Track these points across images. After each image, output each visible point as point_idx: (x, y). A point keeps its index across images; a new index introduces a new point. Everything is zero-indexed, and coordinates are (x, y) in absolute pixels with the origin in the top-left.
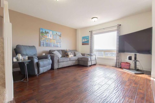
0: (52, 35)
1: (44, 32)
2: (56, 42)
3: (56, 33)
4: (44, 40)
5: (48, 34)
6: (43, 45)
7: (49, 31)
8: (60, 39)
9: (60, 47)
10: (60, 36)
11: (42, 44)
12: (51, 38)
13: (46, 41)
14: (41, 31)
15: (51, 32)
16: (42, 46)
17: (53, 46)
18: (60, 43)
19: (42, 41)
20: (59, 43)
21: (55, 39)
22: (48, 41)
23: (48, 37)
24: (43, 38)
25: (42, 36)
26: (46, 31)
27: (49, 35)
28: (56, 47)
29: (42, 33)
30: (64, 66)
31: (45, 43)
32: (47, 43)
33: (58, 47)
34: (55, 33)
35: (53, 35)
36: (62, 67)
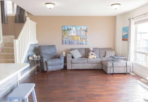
0: (75, 32)
1: (67, 29)
2: (81, 39)
3: (81, 28)
4: (66, 38)
5: (70, 31)
6: (66, 43)
7: (71, 27)
8: (86, 34)
9: (86, 44)
10: (86, 31)
11: (64, 42)
12: (75, 35)
13: (69, 38)
14: (63, 28)
15: (74, 28)
16: (64, 44)
17: (76, 44)
18: (86, 39)
19: (64, 39)
20: (84, 40)
21: (79, 35)
22: (70, 38)
23: (70, 35)
24: (65, 36)
25: (64, 33)
26: (68, 28)
27: (72, 32)
28: (80, 44)
29: (64, 30)
30: (79, 68)
31: (67, 41)
32: (69, 41)
33: (83, 44)
34: (79, 28)
35: (77, 31)
36: (77, 69)
